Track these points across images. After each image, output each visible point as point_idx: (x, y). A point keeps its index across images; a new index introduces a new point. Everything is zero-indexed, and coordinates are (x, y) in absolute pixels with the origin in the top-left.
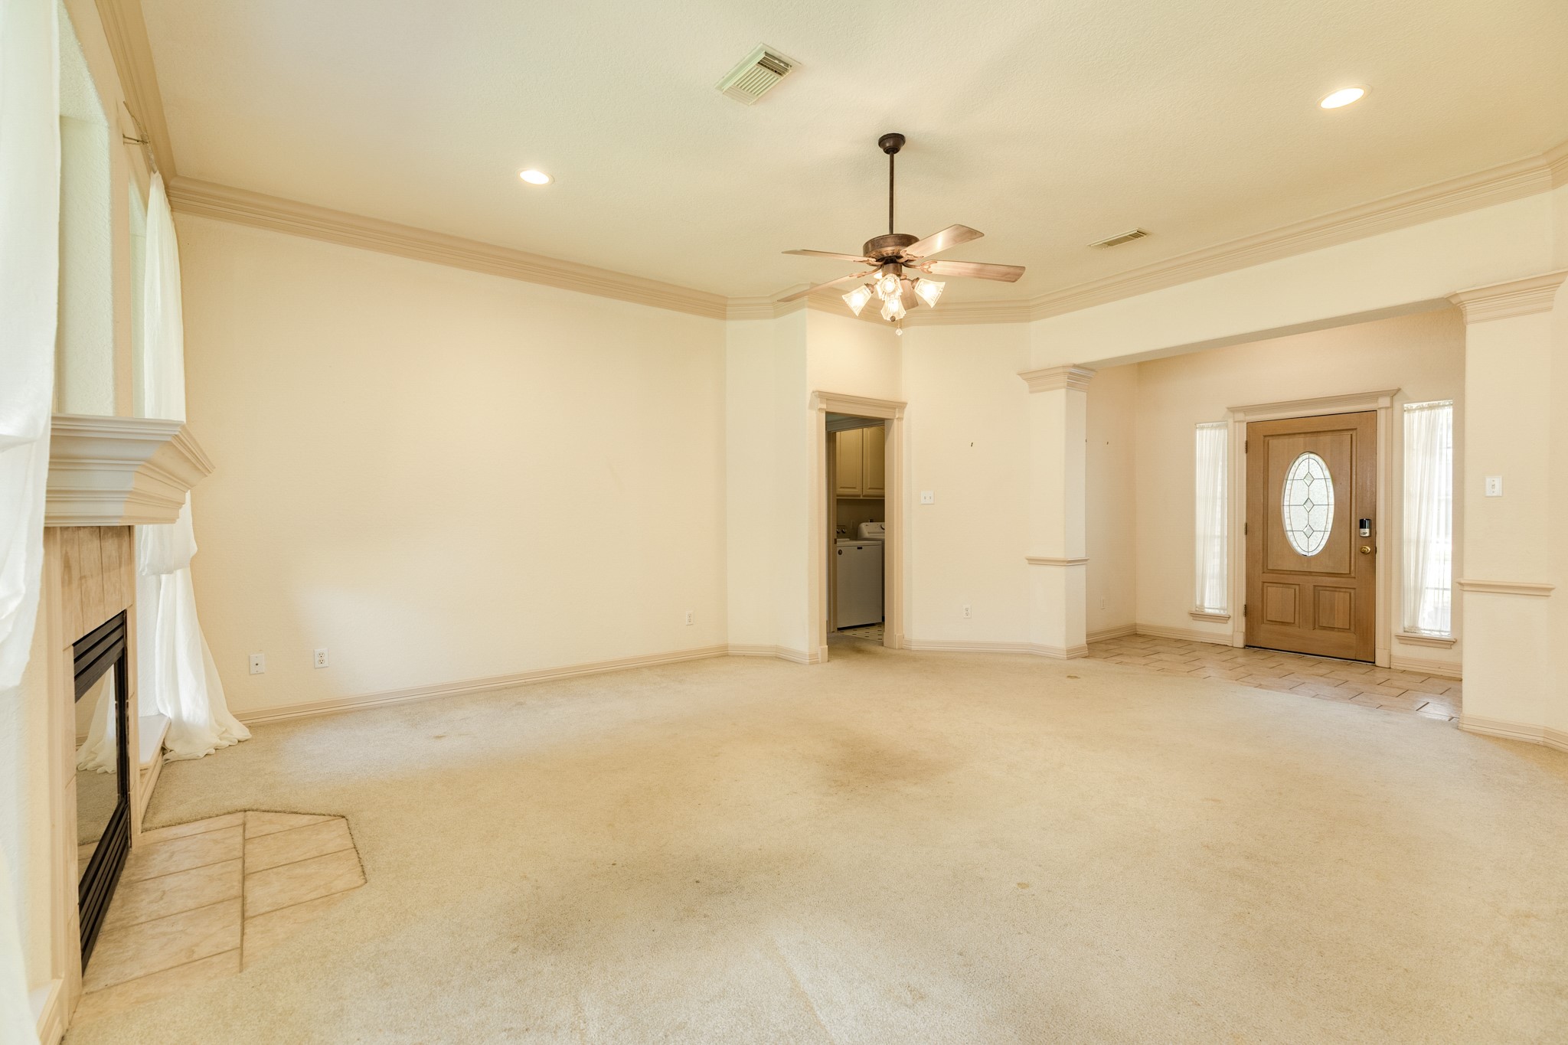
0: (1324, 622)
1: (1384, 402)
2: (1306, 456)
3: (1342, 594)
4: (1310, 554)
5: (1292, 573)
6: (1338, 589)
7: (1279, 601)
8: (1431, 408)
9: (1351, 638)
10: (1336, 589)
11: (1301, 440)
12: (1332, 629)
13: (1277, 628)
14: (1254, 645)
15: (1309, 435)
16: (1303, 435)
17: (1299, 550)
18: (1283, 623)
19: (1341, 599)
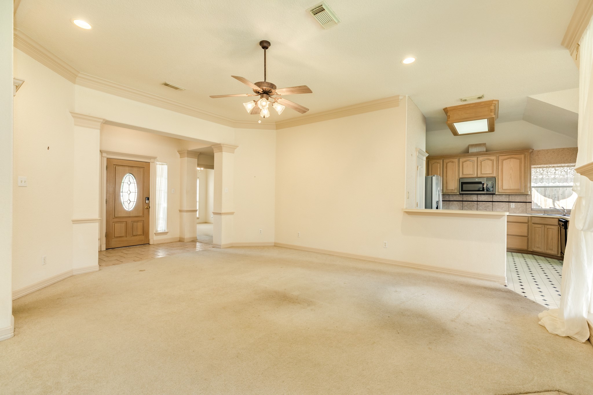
0: (134, 234)
1: (152, 160)
2: (128, 174)
3: (140, 223)
4: (130, 210)
5: (124, 217)
6: (138, 222)
7: (119, 229)
8: (162, 164)
9: (142, 237)
10: (138, 221)
11: (127, 168)
12: (136, 235)
13: (118, 239)
14: (109, 248)
15: (130, 167)
16: (127, 167)
17: (125, 209)
18: (120, 237)
19: (140, 225)
